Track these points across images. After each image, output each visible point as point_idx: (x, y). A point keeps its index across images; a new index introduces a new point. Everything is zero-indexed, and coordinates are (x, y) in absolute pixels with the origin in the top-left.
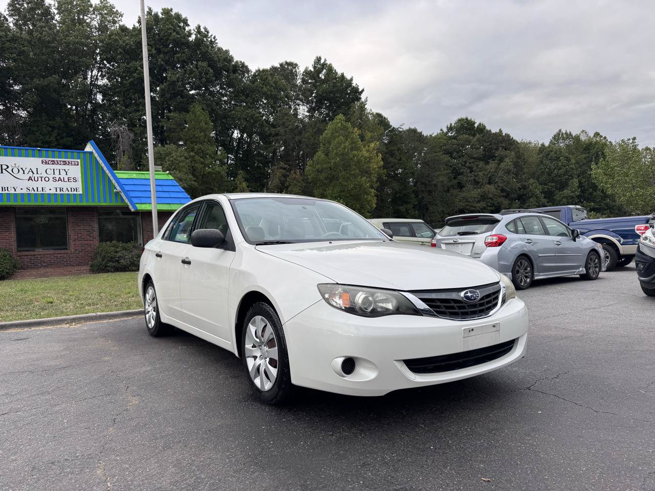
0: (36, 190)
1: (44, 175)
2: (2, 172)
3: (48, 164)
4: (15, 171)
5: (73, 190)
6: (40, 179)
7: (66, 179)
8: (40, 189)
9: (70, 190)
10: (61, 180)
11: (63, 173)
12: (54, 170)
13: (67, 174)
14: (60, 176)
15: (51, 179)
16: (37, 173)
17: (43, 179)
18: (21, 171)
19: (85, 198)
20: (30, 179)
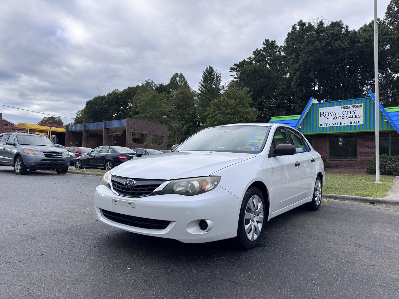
0: (337, 124)
1: (342, 115)
2: (321, 116)
3: (344, 109)
4: (327, 115)
5: (358, 122)
6: (339, 118)
7: (354, 117)
8: (339, 124)
9: (356, 123)
10: (351, 117)
11: (352, 113)
12: (347, 112)
13: (354, 113)
14: (350, 115)
15: (345, 117)
16: (338, 115)
17: (341, 117)
18: (330, 114)
19: (365, 127)
20: (334, 118)
